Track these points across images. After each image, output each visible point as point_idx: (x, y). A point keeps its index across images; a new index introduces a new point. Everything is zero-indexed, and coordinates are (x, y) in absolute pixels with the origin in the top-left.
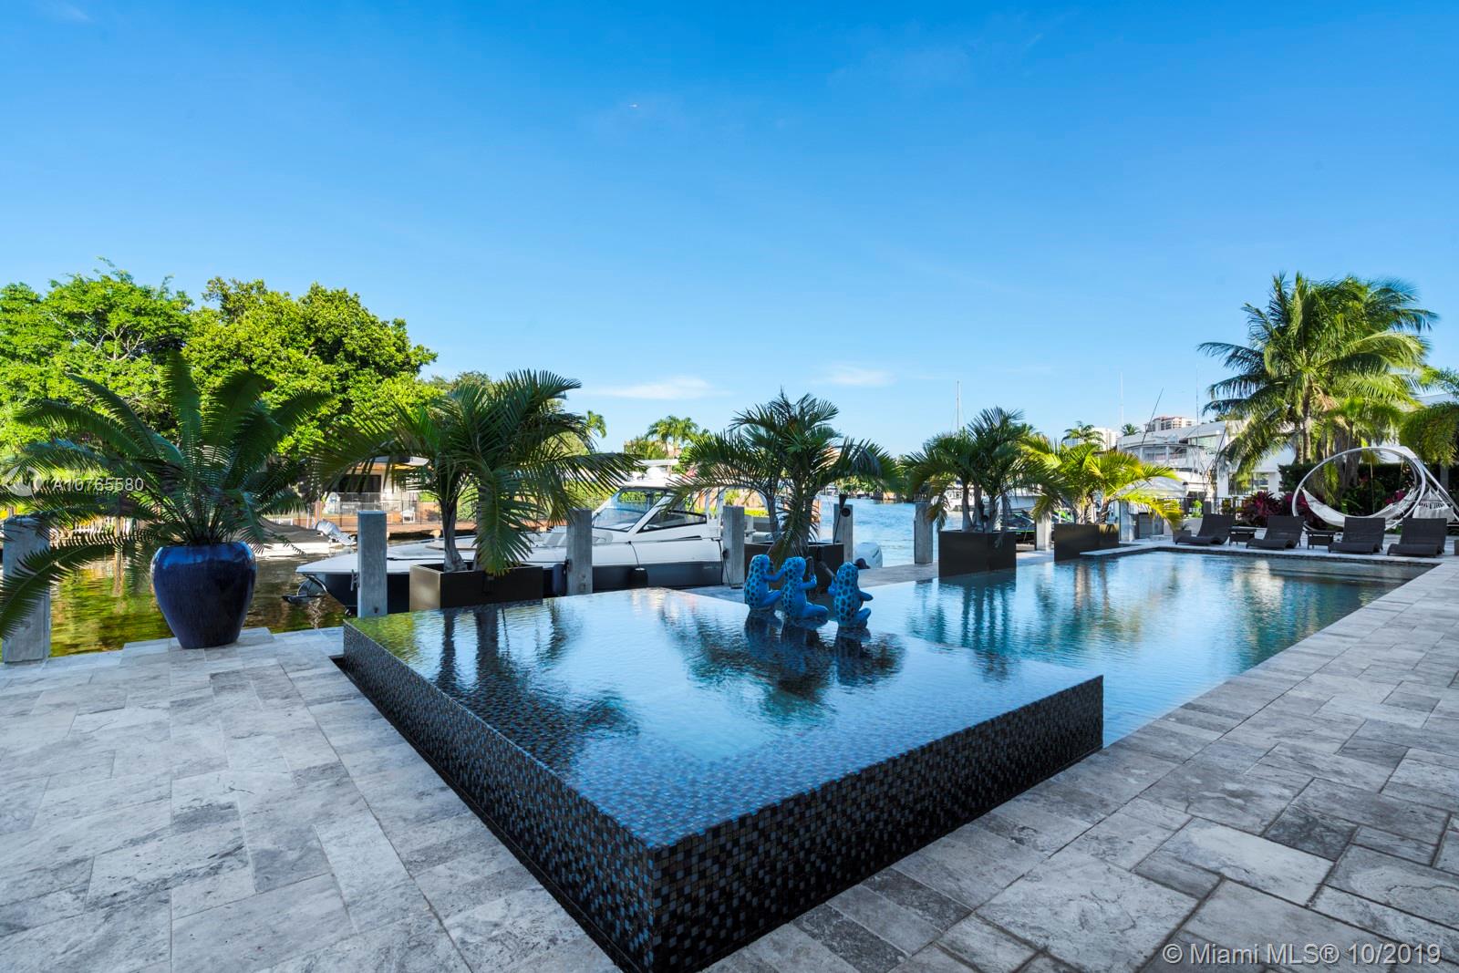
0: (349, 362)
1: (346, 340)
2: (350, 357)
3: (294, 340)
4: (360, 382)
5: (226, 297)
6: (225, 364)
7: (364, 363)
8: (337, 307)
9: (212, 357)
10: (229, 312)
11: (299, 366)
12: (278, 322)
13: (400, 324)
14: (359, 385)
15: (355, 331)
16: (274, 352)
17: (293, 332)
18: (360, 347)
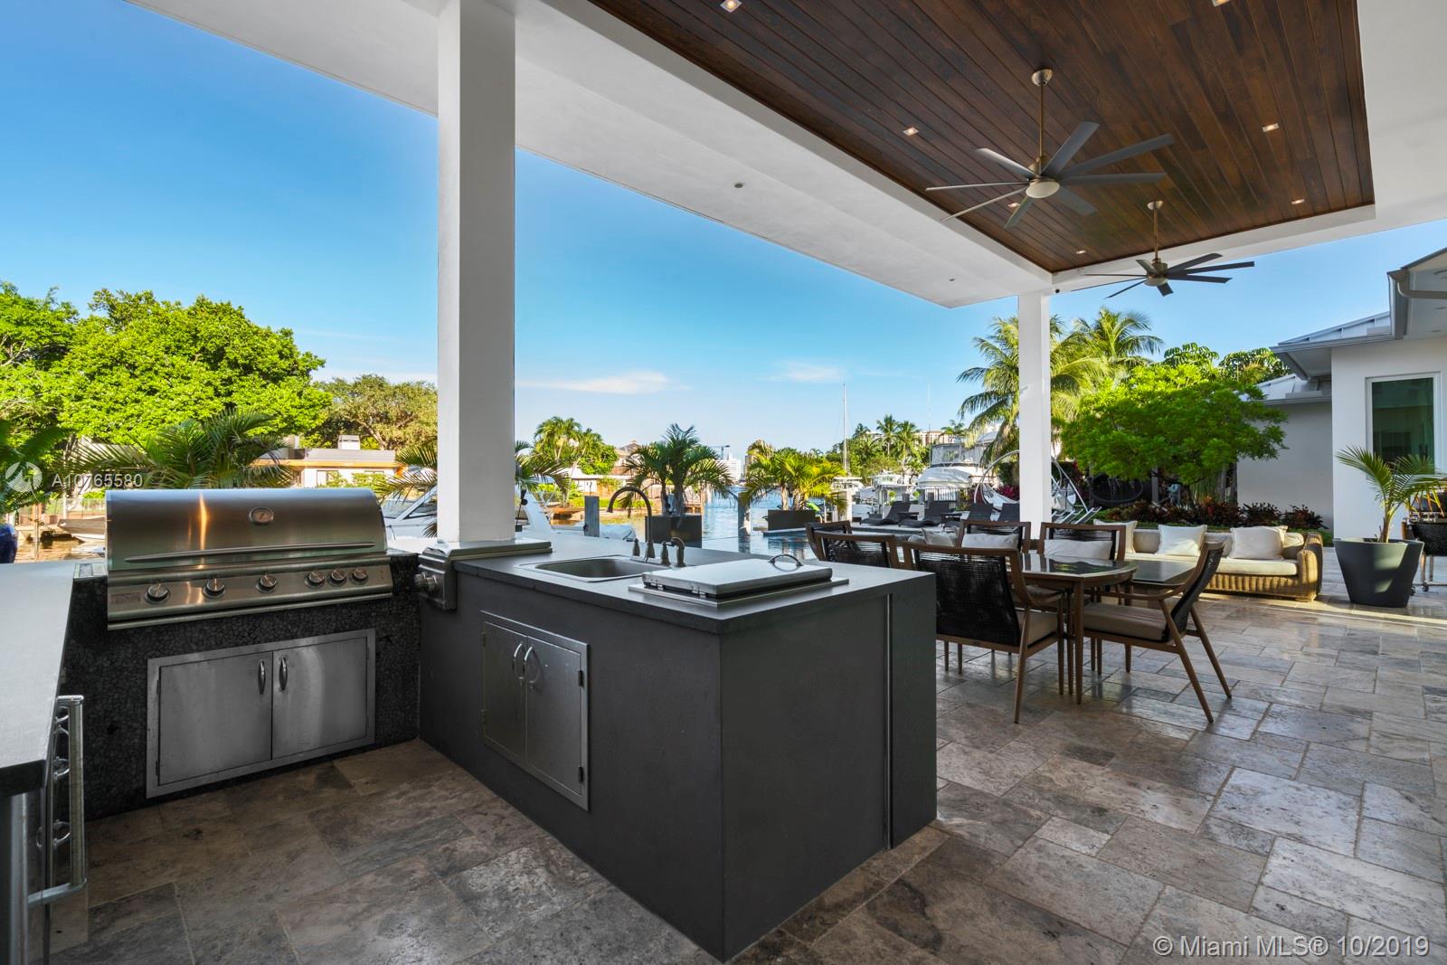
0: (232, 368)
1: (227, 349)
2: (233, 364)
3: (179, 347)
4: (243, 386)
5: (113, 307)
6: (108, 371)
7: (248, 369)
8: (220, 319)
9: (95, 364)
10: (117, 321)
11: (182, 372)
12: (164, 331)
13: (287, 334)
14: (242, 389)
15: (237, 341)
16: (157, 360)
17: (179, 341)
18: (242, 355)
